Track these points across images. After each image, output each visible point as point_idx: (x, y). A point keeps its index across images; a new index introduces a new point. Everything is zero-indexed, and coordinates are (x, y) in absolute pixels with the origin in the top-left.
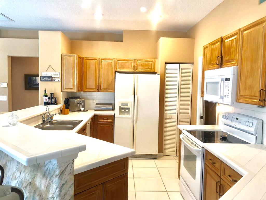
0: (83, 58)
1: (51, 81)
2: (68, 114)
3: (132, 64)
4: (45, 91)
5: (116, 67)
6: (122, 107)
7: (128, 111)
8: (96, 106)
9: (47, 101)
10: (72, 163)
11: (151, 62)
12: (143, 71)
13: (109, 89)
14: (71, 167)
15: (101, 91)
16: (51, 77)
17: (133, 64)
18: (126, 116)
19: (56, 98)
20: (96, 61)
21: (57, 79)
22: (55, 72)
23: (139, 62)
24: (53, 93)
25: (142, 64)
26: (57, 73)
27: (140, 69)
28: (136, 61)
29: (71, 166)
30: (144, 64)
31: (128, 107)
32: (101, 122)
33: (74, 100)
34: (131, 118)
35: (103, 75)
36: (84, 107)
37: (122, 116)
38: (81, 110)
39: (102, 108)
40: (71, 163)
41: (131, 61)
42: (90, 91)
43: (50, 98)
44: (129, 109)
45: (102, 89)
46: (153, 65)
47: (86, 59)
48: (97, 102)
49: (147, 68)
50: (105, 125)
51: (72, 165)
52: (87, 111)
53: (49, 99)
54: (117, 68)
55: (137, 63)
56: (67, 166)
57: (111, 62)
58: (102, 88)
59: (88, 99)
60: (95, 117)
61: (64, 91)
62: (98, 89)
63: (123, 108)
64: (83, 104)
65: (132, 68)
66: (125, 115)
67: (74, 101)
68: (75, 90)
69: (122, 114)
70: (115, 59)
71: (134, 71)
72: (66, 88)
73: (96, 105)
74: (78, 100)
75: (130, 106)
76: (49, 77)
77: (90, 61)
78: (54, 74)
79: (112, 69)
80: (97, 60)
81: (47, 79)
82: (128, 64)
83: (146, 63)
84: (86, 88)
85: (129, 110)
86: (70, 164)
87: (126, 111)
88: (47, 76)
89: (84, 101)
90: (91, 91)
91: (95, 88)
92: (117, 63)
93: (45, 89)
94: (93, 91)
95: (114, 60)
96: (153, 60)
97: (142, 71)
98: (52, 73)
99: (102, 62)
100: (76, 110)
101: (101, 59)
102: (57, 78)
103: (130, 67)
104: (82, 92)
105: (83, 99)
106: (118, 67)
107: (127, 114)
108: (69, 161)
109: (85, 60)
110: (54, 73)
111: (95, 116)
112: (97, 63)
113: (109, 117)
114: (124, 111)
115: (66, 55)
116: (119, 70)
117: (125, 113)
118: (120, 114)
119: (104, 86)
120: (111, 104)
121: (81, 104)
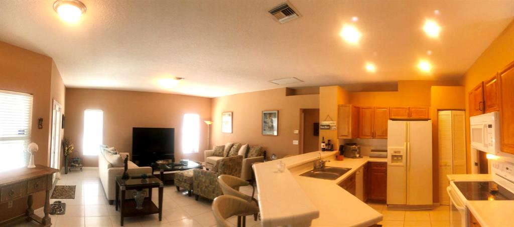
0: (359, 108)
1: (329, 129)
2: (342, 160)
4: (323, 138)
5: (390, 115)
6: (394, 154)
8: (371, 153)
9: (324, 147)
11: (424, 109)
12: (418, 118)
13: (383, 136)
15: (376, 138)
16: (329, 126)
17: (407, 111)
18: (399, 164)
19: (332, 145)
21: (334, 127)
22: (333, 121)
23: (413, 109)
25: (416, 112)
28: (410, 109)
30: (418, 111)
31: (401, 154)
32: (374, 169)
33: (350, 146)
34: (404, 166)
35: (378, 123)
36: (359, 153)
37: (395, 164)
38: (356, 157)
39: (377, 155)
41: (405, 109)
42: (366, 138)
43: (328, 144)
44: (401, 156)
45: (377, 136)
46: (426, 112)
47: (362, 108)
48: (373, 148)
49: (421, 115)
50: (379, 173)
52: (362, 157)
57: (386, 110)
59: (365, 146)
61: (339, 138)
62: (373, 136)
63: (395, 156)
64: (358, 151)
65: (406, 115)
66: (398, 162)
68: (350, 137)
69: (395, 162)
71: (408, 118)
72: (342, 135)
74: (354, 146)
75: (403, 153)
77: (366, 110)
78: (332, 123)
79: (387, 117)
80: (372, 108)
81: (326, 127)
82: (402, 111)
83: (420, 111)
84: (362, 135)
85: (402, 158)
87: (399, 158)
88: (326, 125)
89: (359, 148)
91: (370, 135)
92: (391, 111)
94: (369, 138)
95: (389, 108)
96: (427, 108)
98: (330, 122)
99: (377, 110)
100: (352, 156)
101: (376, 107)
103: (404, 114)
104: (359, 139)
105: (359, 146)
106: (392, 115)
107: (400, 162)
109: (361, 110)
111: (369, 163)
112: (372, 112)
113: (383, 165)
114: (395, 158)
115: (342, 106)
116: (393, 117)
117: (398, 160)
118: (392, 162)
119: (378, 133)
120: (386, 151)
121: (356, 150)
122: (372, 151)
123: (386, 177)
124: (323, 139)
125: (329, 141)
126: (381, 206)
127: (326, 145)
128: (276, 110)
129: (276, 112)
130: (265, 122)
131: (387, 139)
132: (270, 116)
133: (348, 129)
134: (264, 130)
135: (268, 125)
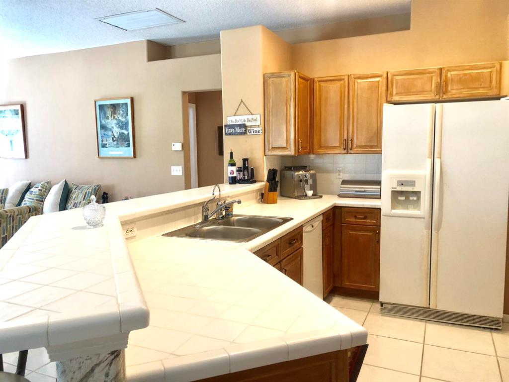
0: (313, 80)
1: (245, 133)
2: (274, 202)
3: (433, 80)
4: (231, 154)
5: (389, 92)
6: (399, 189)
7: (415, 198)
8: (341, 187)
9: (235, 175)
10: (109, 361)
11: (489, 70)
12: (466, 95)
13: (372, 147)
14: (107, 375)
15: (352, 152)
16: (245, 126)
17: (436, 80)
18: (411, 212)
19: (252, 169)
20: (342, 82)
21: (255, 129)
22: (252, 114)
23: (453, 73)
24: (247, 159)
25: (460, 78)
26: (254, 117)
27: (454, 91)
28: (443, 71)
29: (105, 370)
30: (468, 76)
31: (416, 190)
32: (349, 223)
33: (293, 172)
34: (424, 218)
35: (357, 114)
36: (313, 187)
37: (399, 211)
38: (306, 196)
39: (356, 191)
40: (106, 363)
41: (429, 73)
42: (328, 154)
43: (242, 169)
44: (417, 194)
45: (355, 148)
46: (494, 77)
47: (319, 81)
48: (347, 177)
49: (476, 87)
50: (360, 231)
51: (109, 369)
52: (321, 197)
53: (241, 171)
54: (392, 95)
55: (446, 76)
56: (93, 370)
57: (378, 81)
58: (355, 146)
59: (327, 171)
60: (337, 211)
61: (270, 153)
62: (347, 147)
63: (402, 193)
64: (310, 182)
65: (433, 91)
66: (407, 209)
67: (292, 175)
68: (291, 152)
69: (400, 206)
70: (387, 73)
71: (437, 97)
72: (272, 148)
73: (342, 184)
74: (301, 172)
75: (423, 187)
76: (240, 126)
77: (328, 84)
78: (250, 119)
79: (381, 97)
80: (344, 79)
81: (237, 130)
82: (420, 82)
83: (473, 75)
84: (320, 147)
85: (419, 198)
86: (103, 365)
87: (411, 198)
88: (237, 123)
89: (313, 177)
90: (329, 152)
91: (338, 145)
92: (392, 83)
93: (230, 151)
94: (337, 152)
95: (385, 75)
96: (496, 65)
97: (461, 95)
98: (246, 117)
99: (356, 83)
100: (296, 195)
101: (352, 76)
102: (255, 126)
103: (427, 87)
104: (312, 156)
105: (312, 172)
106: (394, 93)
107: (415, 208)
108: (99, 355)
109: (317, 85)
110: (250, 117)
111: (335, 209)
112: (344, 88)
113: (370, 213)
114: (403, 198)
115: (273, 75)
116: (396, 98)
117: (407, 203)
118: (393, 207)
119: (360, 139)
120: (379, 183)
121: (307, 181)
122: (344, 182)
123: (379, 242)
124: (231, 157)
125: (245, 160)
126: (365, 305)
127: (239, 170)
128: (126, 98)
129: (129, 101)
130: (103, 127)
131: (380, 153)
132: (114, 113)
133: (288, 131)
134: (104, 146)
135: (110, 133)
